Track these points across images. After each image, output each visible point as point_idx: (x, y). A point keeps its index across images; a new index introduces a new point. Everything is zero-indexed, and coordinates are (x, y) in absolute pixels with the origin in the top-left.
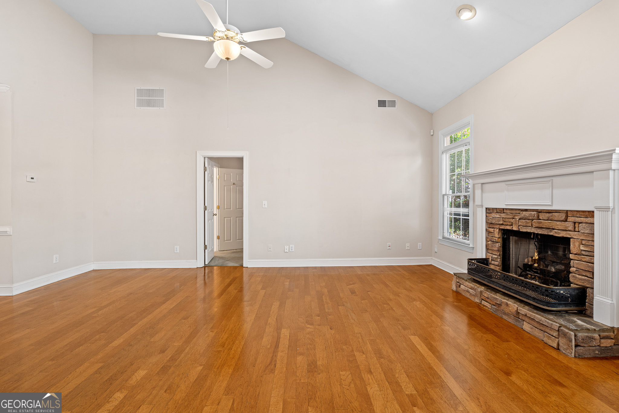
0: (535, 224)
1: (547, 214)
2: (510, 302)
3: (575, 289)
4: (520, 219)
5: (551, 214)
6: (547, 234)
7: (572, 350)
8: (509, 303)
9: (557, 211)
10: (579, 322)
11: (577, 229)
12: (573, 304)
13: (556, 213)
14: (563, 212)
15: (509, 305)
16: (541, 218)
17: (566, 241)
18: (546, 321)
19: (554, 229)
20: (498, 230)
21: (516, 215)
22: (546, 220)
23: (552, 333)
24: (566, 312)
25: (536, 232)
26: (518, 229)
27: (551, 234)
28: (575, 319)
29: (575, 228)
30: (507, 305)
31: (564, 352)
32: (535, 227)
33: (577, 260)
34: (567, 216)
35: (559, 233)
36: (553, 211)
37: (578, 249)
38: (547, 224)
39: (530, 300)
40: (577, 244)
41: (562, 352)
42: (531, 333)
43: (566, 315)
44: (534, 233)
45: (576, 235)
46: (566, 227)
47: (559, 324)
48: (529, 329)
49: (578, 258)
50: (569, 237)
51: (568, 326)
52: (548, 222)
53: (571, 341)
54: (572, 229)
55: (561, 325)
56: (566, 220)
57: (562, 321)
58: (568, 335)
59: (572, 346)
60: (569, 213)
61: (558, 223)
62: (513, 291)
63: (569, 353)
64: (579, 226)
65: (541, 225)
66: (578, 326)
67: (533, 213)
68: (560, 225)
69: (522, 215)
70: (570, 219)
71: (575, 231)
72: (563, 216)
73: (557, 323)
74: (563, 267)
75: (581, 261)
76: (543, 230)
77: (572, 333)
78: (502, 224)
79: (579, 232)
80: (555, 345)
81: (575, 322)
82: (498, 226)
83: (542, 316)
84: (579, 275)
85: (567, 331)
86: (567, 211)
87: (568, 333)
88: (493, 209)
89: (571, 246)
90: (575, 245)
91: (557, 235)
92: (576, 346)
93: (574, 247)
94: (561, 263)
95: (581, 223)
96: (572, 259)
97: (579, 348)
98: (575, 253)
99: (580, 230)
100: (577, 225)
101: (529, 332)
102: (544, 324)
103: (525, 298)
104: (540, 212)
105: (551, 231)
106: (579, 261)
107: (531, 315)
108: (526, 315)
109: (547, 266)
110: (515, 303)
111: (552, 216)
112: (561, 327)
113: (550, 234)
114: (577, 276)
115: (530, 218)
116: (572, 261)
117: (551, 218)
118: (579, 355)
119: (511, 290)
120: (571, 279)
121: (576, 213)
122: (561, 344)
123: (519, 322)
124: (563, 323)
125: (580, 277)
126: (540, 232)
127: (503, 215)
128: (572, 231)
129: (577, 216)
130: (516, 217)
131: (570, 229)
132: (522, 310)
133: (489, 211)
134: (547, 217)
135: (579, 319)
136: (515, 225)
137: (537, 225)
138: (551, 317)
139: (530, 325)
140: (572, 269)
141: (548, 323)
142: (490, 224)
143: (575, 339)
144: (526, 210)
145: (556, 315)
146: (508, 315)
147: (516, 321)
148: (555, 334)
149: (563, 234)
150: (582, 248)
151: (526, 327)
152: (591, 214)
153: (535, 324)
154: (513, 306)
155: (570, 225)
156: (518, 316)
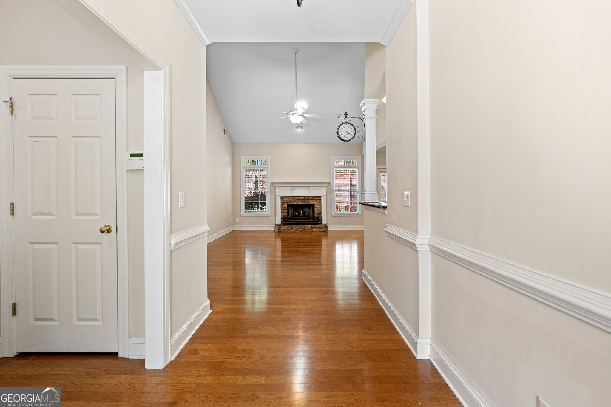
0: (303, 201)
2: (308, 225)
4: (297, 200)
13: (310, 197)
14: (312, 197)
16: (305, 199)
17: (313, 205)
19: (310, 202)
20: (287, 205)
27: (309, 204)
30: (307, 226)
38: (308, 201)
44: (301, 204)
56: (313, 199)
60: (314, 197)
65: (306, 201)
67: (302, 198)
68: (312, 201)
70: (315, 199)
71: (316, 202)
75: (318, 210)
78: (289, 202)
80: (324, 231)
82: (287, 203)
85: (326, 226)
88: (285, 197)
90: (316, 206)
91: (311, 204)
95: (318, 200)
96: (316, 210)
98: (316, 208)
102: (320, 227)
104: (305, 197)
114: (317, 213)
117: (308, 199)
120: (315, 215)
121: (317, 197)
126: (305, 203)
127: (290, 199)
130: (295, 199)
133: (282, 198)
136: (295, 202)
142: (282, 203)
144: (299, 197)
146: (307, 230)
147: (311, 230)
148: (323, 228)
149: (313, 203)
150: (318, 206)
151: (314, 230)
152: (320, 197)
153: (317, 228)
154: (310, 226)
155: (314, 201)
156: (311, 229)
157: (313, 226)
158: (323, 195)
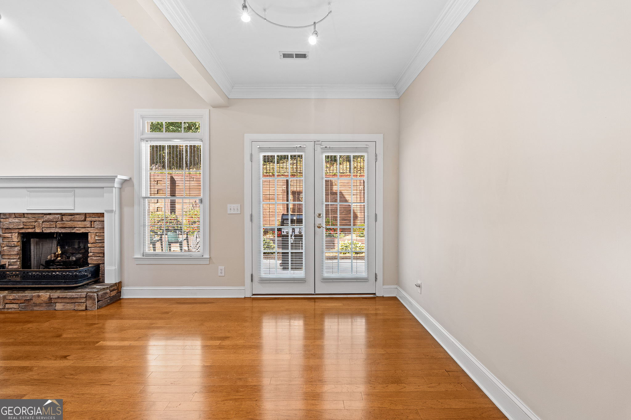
0: (59, 225)
1: (70, 216)
2: (42, 293)
3: (93, 267)
4: (43, 222)
5: (73, 216)
6: (69, 232)
7: (96, 305)
8: (40, 294)
9: (78, 214)
10: (98, 287)
11: (93, 226)
12: (93, 277)
13: (78, 216)
14: (83, 214)
15: (41, 296)
16: (64, 219)
17: (85, 236)
18: (76, 294)
19: (75, 228)
20: (16, 234)
21: (39, 219)
22: (69, 221)
23: (81, 301)
24: (87, 284)
25: (60, 232)
26: (41, 231)
27: (74, 231)
28: (95, 286)
29: (91, 225)
30: (39, 296)
31: (90, 309)
32: (59, 228)
33: (93, 247)
34: (86, 217)
35: (80, 230)
36: (75, 214)
37: (94, 239)
38: (70, 224)
39: (62, 284)
40: (93, 236)
41: (89, 310)
42: (63, 309)
43: (88, 286)
44: (57, 233)
45: (92, 230)
46: (85, 225)
47: (86, 292)
48: (62, 307)
49: (94, 246)
50: (87, 232)
51: (92, 291)
52: (71, 223)
53: (95, 300)
54: (90, 226)
55: (87, 292)
56: (85, 220)
57: (87, 290)
58: (93, 297)
59: (95, 303)
60: (87, 215)
61: (79, 223)
62: (44, 283)
63: (94, 308)
64: (94, 224)
65: (64, 226)
66: (98, 289)
67: (57, 216)
68: (81, 224)
69: (46, 218)
70: (88, 219)
71: (91, 227)
72: (83, 218)
73: (84, 292)
74: (81, 256)
75: (95, 247)
76: (66, 229)
77: (96, 294)
78: (23, 228)
79: (94, 227)
80: (84, 308)
81: (95, 287)
82: (16, 231)
83: (73, 292)
84: (95, 257)
85: (92, 294)
86: (85, 214)
87: (93, 295)
88: (10, 214)
89: (89, 238)
90: (92, 237)
91: (78, 232)
92: (98, 302)
93: (91, 238)
94: (79, 253)
95: (96, 221)
96: (90, 247)
97: (100, 302)
98: (92, 242)
99: (95, 226)
100: (93, 223)
101: (61, 309)
102: (75, 297)
103: (56, 285)
104: (63, 215)
105: (73, 229)
106: (94, 247)
107: (63, 295)
108: (59, 298)
109: (69, 258)
110: (46, 292)
111: (74, 218)
112: (87, 294)
113: (72, 232)
114: (94, 258)
115: (55, 220)
116: (90, 249)
117: (73, 219)
118: (100, 307)
119: (42, 283)
120: (89, 262)
121: (92, 214)
122: (88, 305)
123: (52, 306)
124: (88, 290)
125: (96, 258)
126: (63, 231)
127: (23, 220)
128: (89, 228)
129: (93, 217)
130: (39, 221)
131: (88, 226)
132: (54, 295)
133: (4, 216)
134: (70, 219)
135: (97, 286)
136: (38, 228)
137: (61, 226)
138: (80, 290)
139: (62, 304)
140: (90, 254)
141: (78, 295)
142: (5, 230)
143: (97, 297)
144: (50, 214)
145: (82, 289)
146: (40, 305)
147: (49, 306)
148: (83, 300)
149: (83, 231)
150: (97, 238)
151: (59, 306)
152: (102, 215)
153: (67, 301)
154: (45, 295)
155: (88, 224)
156: (50, 302)
157: (56, 294)
158: (107, 209)
